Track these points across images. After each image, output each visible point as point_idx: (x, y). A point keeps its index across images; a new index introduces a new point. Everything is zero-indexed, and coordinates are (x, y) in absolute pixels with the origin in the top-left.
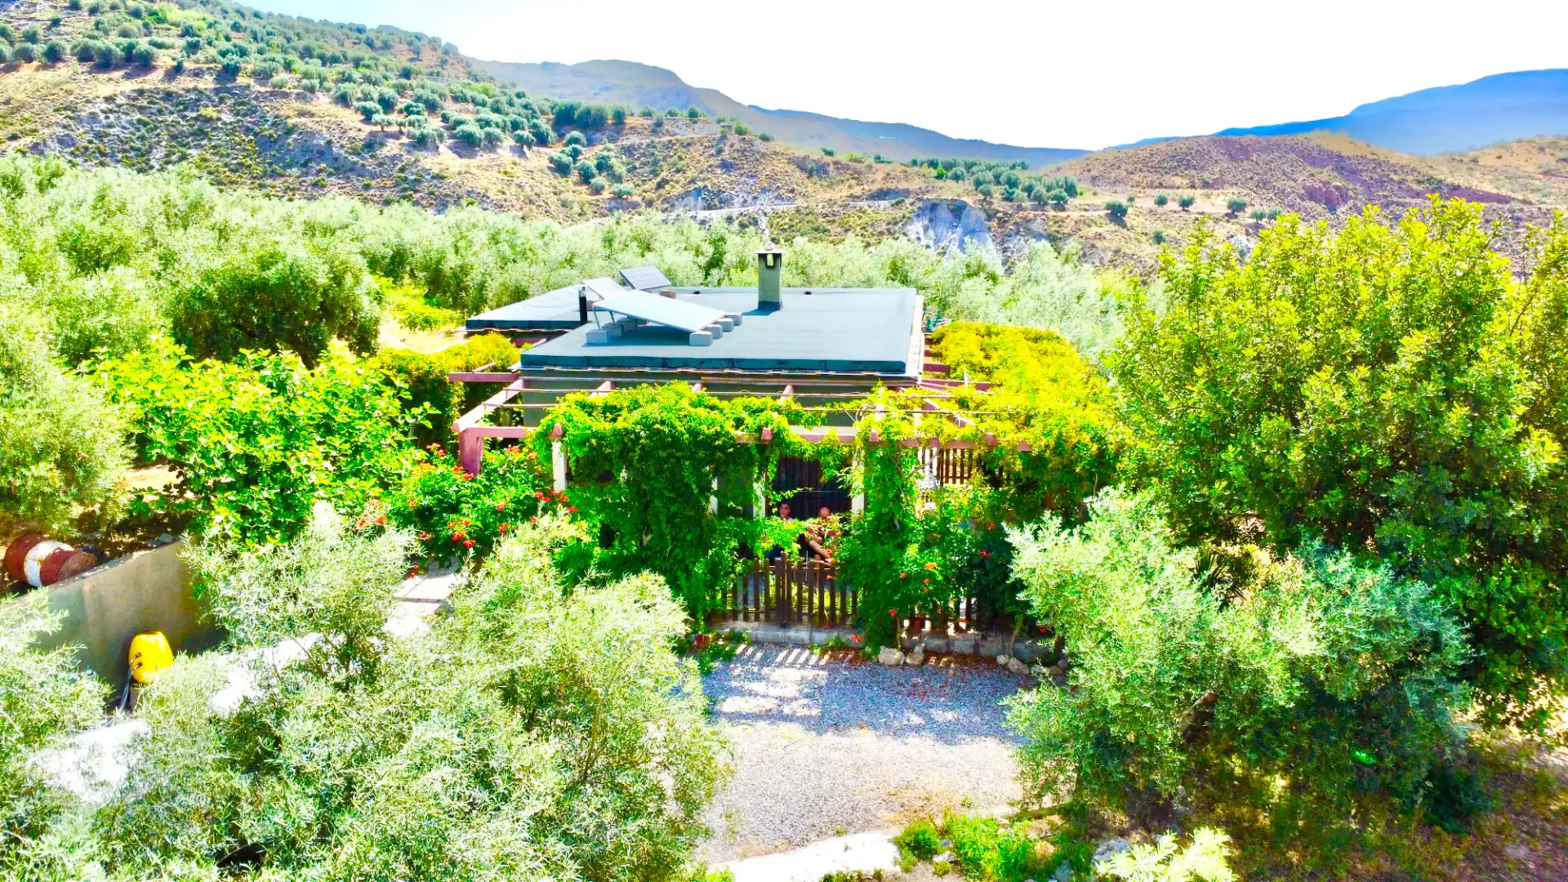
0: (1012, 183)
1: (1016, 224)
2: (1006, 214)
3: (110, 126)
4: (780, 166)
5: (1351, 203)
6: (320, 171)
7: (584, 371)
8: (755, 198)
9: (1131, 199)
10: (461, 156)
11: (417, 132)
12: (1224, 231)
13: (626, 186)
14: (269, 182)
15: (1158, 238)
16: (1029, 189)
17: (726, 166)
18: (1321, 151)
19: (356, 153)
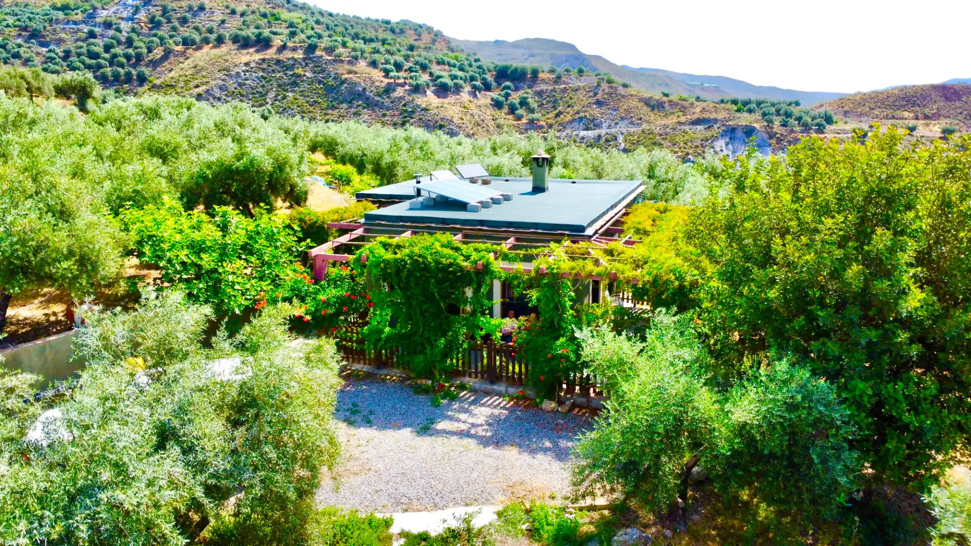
0: (788, 115)
1: (789, 142)
2: (782, 135)
3: (246, 79)
4: (634, 103)
6: (358, 106)
7: (397, 224)
8: (616, 124)
9: (871, 127)
10: (439, 97)
11: (414, 83)
13: (536, 115)
14: (330, 112)
16: (799, 119)
17: (599, 103)
19: (379, 95)
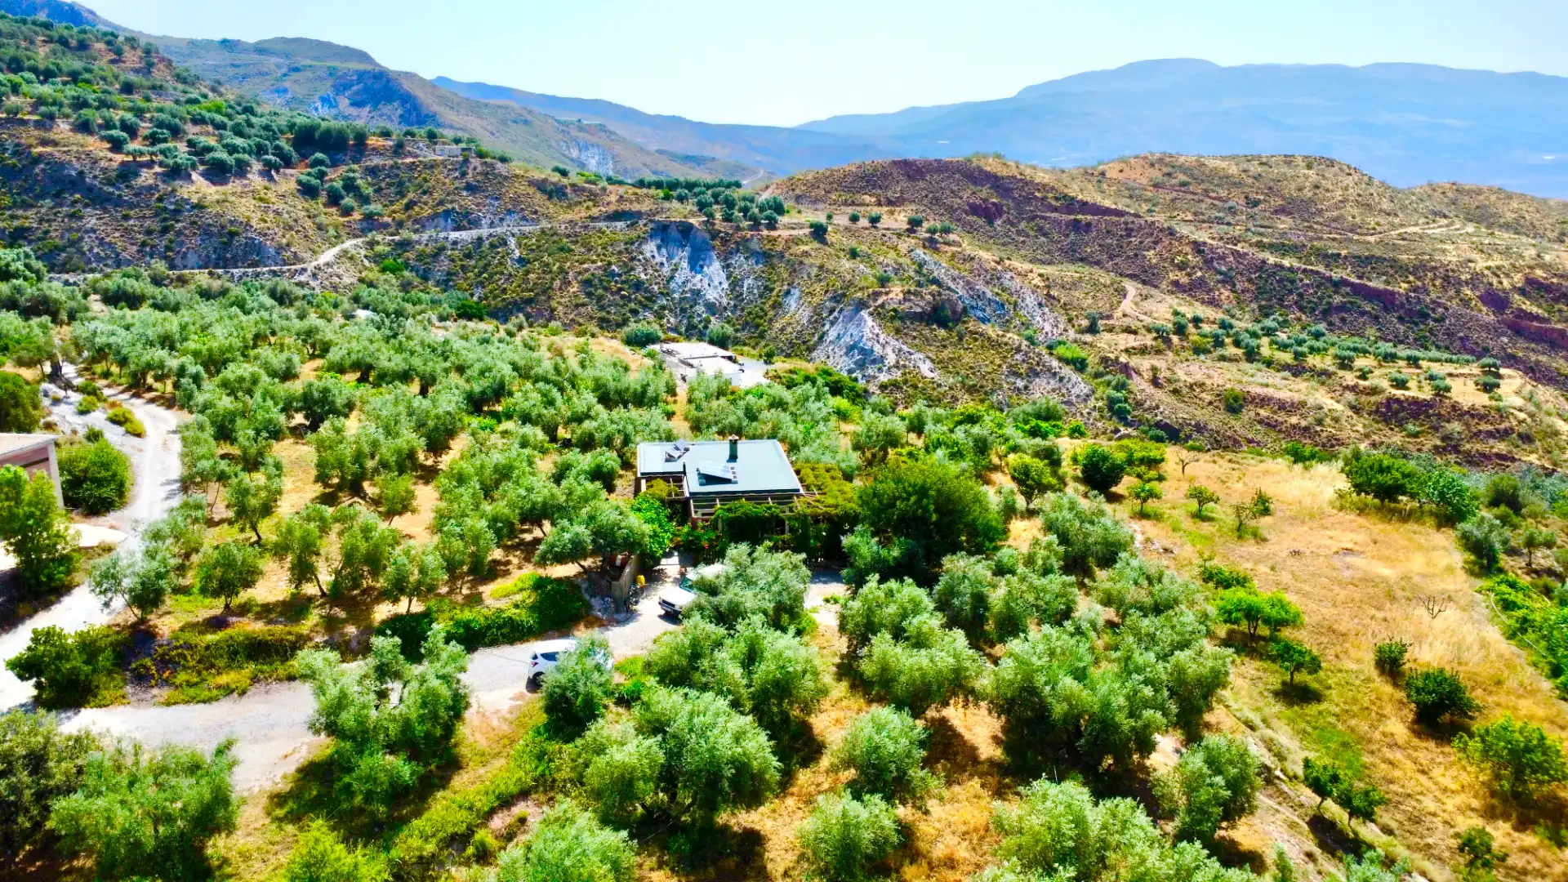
0: (730, 204)
1: (737, 243)
2: (727, 234)
4: (522, 188)
5: (1005, 217)
6: (75, 202)
8: (502, 220)
9: (829, 217)
10: (214, 184)
11: (171, 162)
12: (905, 245)
13: (375, 207)
14: (20, 212)
15: (854, 254)
17: (469, 188)
18: (981, 170)
19: (109, 182)
